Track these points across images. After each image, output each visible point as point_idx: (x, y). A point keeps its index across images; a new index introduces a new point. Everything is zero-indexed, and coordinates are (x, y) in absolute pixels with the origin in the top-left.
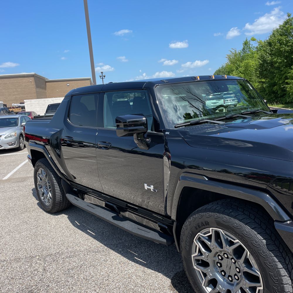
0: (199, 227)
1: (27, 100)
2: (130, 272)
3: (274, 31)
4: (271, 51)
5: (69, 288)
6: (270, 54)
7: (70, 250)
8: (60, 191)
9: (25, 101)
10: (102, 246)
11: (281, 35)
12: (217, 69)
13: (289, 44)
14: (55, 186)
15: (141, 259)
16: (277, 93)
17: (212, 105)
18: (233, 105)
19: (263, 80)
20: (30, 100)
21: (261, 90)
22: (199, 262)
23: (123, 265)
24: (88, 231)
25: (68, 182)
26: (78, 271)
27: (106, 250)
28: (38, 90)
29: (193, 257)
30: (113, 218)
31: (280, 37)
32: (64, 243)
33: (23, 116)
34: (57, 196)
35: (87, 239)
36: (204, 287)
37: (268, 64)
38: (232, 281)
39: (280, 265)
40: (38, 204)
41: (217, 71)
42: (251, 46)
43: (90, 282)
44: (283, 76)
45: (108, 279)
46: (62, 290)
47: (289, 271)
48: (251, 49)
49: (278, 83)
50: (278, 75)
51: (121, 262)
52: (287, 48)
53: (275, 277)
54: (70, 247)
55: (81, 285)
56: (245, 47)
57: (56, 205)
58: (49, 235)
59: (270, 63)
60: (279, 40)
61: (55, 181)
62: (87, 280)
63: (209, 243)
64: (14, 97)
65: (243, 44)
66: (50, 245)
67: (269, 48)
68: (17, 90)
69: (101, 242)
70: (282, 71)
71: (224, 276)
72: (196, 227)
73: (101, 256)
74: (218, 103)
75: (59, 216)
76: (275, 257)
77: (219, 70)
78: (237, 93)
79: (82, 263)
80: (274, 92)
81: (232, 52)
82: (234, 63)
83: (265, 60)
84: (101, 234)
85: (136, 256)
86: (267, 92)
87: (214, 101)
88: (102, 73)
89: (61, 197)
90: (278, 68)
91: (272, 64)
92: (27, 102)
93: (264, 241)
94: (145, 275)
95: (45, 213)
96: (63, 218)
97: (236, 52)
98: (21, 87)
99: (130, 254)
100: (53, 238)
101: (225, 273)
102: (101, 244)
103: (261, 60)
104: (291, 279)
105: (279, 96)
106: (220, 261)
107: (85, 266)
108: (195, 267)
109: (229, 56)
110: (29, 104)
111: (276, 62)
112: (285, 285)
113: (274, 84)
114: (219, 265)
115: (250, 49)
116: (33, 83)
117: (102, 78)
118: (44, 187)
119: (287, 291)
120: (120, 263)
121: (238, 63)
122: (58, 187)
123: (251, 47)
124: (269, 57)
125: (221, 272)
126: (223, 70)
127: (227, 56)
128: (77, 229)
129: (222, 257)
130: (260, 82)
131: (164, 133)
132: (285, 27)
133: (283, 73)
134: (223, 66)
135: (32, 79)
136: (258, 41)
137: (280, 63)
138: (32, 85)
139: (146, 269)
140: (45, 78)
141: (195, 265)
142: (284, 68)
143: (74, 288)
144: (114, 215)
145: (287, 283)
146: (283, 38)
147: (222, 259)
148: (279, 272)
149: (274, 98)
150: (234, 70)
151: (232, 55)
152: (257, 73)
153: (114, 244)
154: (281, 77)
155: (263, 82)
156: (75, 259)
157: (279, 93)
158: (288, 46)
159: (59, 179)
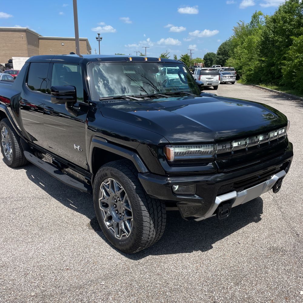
0: (102, 178)
1: (16, 58)
2: (62, 213)
3: (281, 6)
4: (275, 28)
5: (9, 221)
6: (273, 32)
7: (20, 195)
8: (19, 149)
9: (13, 58)
10: (47, 195)
11: (286, 12)
12: (224, 42)
13: (292, 23)
14: (15, 143)
15: (75, 206)
16: (274, 74)
17: (207, 80)
18: (230, 82)
19: (263, 59)
20: (19, 58)
21: (260, 69)
22: (104, 205)
23: (58, 208)
24: (40, 183)
25: (26, 141)
26: (21, 210)
27: (49, 198)
28: (30, 47)
29: (100, 200)
30: (55, 172)
31: (284, 15)
32: (16, 191)
33: (6, 75)
34: (16, 152)
35: (36, 189)
36: (105, 222)
37: (270, 42)
38: (121, 217)
39: (142, 203)
40: (3, 159)
41: (223, 43)
42: (260, 20)
43: (27, 218)
44: (282, 56)
45: (42, 217)
46: (3, 222)
47: (148, 208)
48: (260, 23)
49: (276, 63)
50: (277, 55)
51: (58, 206)
52: (290, 27)
53: (138, 211)
54: (20, 194)
55: (19, 220)
56: (253, 20)
57: (16, 160)
58: (6, 184)
59: (272, 41)
60: (283, 18)
61: (15, 139)
62: (25, 216)
63: (108, 190)
64: (4, 52)
65: (252, 16)
66: (4, 191)
67: (272, 24)
68: (7, 45)
69: (47, 192)
70: (281, 51)
71: (117, 213)
72: (100, 178)
73: (43, 201)
74: (213, 78)
75: (19, 170)
76: (139, 198)
77: (225, 43)
78: (238, 70)
79: (26, 205)
80: (271, 73)
81: (239, 24)
82: (240, 36)
83: (268, 37)
84: (50, 186)
85: (72, 204)
86: (265, 72)
87: (209, 76)
88: (99, 34)
89: (21, 154)
90: (278, 48)
91: (274, 42)
92: (15, 59)
93: (135, 187)
94: (72, 216)
95: (7, 167)
96: (23, 172)
97: (243, 25)
98: (11, 42)
99: (68, 202)
100: (8, 186)
101: (118, 212)
102: (47, 193)
103: (263, 37)
104: (149, 213)
105: (276, 77)
106: (115, 203)
107: (27, 208)
108: (100, 208)
109: (236, 29)
110: (17, 62)
111: (277, 41)
112: (143, 217)
113: (273, 64)
114: (115, 206)
115: (258, 23)
116: (25, 39)
117: (98, 40)
118: (7, 144)
119: (145, 221)
120: (56, 207)
121: (244, 37)
122: (18, 144)
123: (260, 22)
124: (271, 34)
125: (116, 210)
126: (230, 43)
127: (234, 29)
128: (31, 181)
129: (116, 200)
130: (260, 60)
131: (89, 103)
132: (291, 3)
133: (282, 53)
134: (230, 39)
135: (23, 35)
136: (264, 16)
137: (281, 42)
138: (23, 41)
139: (75, 212)
140: (38, 35)
141: (101, 206)
142: (284, 48)
143: (13, 221)
144: (56, 169)
145: (145, 215)
146: (287, 16)
147: (117, 202)
148: (140, 207)
149: (271, 79)
150: (239, 44)
151: (239, 28)
152: (258, 51)
153: (57, 194)
154: (279, 57)
155: (263, 61)
156: (22, 202)
157: (276, 73)
158: (291, 25)
159: (18, 138)
